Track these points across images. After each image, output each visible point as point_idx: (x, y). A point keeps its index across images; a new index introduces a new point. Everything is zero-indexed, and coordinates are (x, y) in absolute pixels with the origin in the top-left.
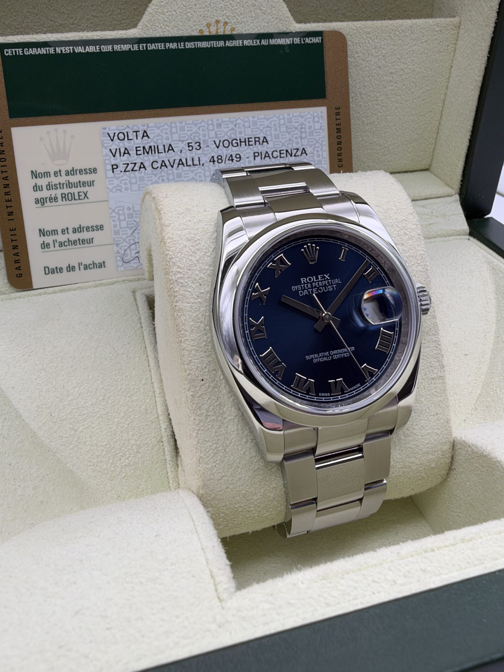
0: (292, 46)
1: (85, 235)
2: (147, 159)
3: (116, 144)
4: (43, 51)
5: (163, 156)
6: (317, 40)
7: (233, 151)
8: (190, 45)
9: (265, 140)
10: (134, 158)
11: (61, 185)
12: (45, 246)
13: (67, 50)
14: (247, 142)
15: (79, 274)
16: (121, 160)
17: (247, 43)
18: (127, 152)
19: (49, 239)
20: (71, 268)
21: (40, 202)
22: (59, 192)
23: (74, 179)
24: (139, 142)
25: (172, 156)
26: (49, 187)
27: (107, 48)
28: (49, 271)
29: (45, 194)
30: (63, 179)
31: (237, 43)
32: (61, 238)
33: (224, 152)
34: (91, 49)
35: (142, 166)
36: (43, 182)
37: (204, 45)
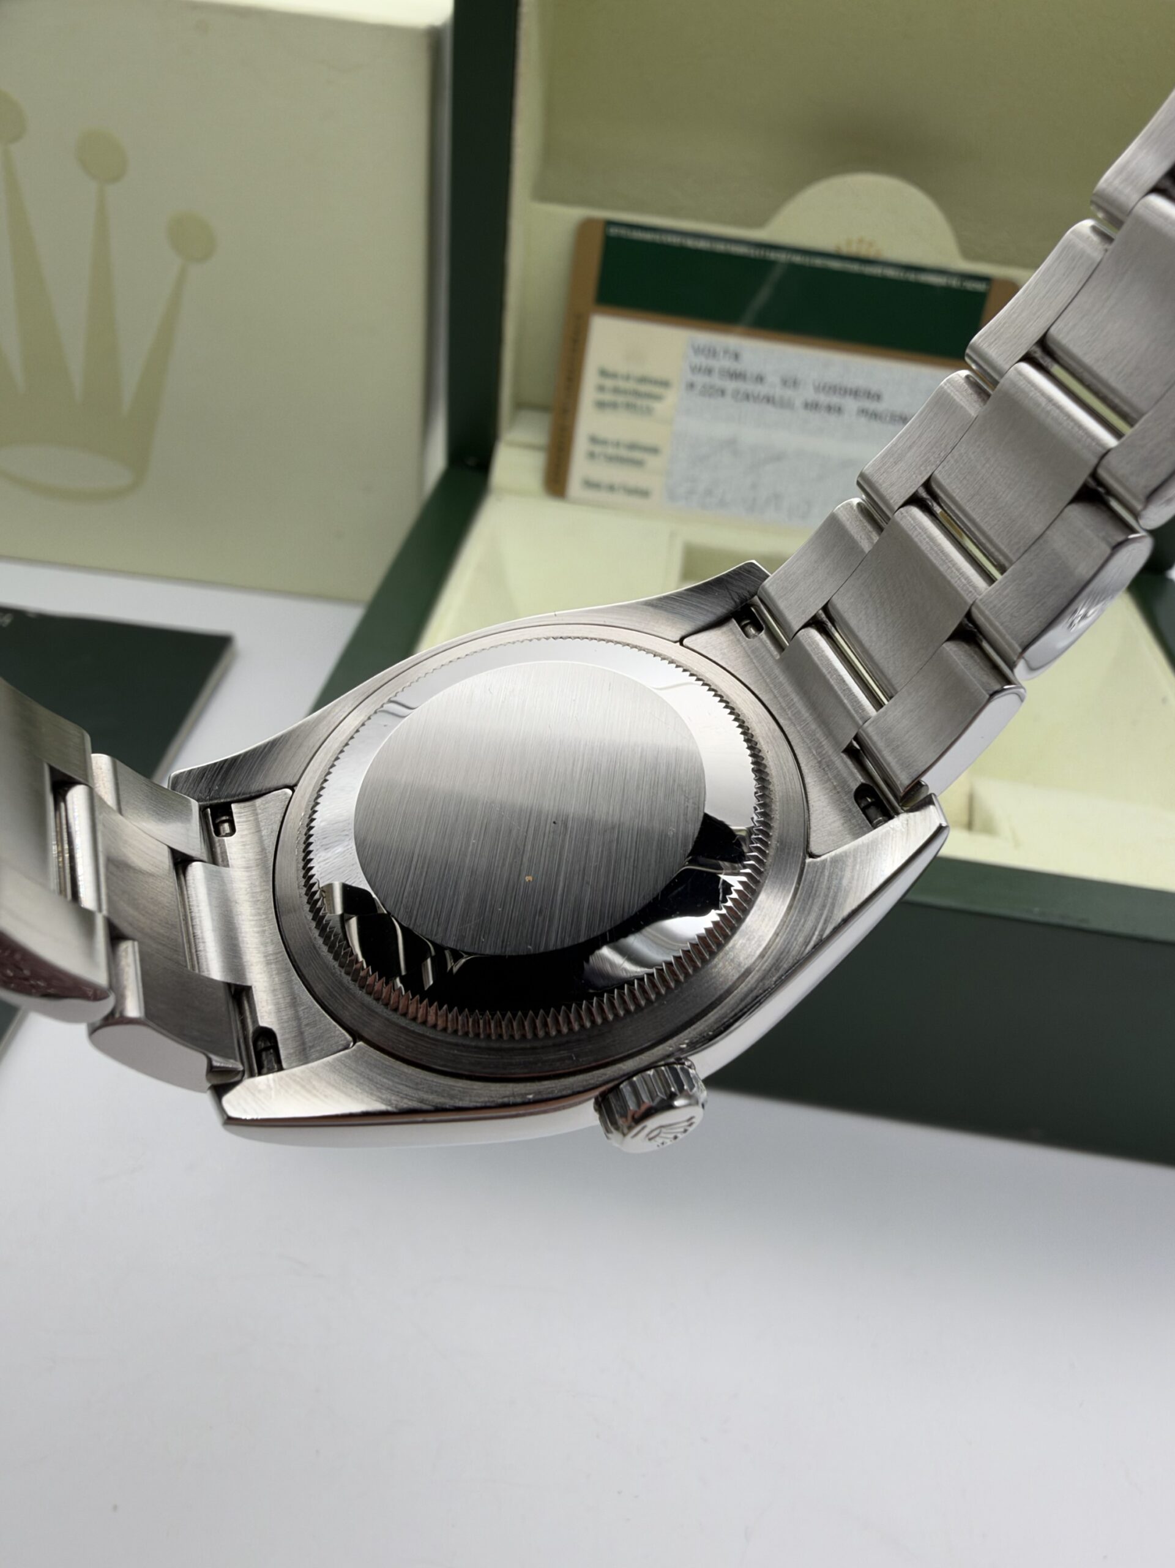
0: (947, 290)
1: (637, 455)
2: (731, 385)
3: (702, 361)
4: (648, 236)
5: (749, 387)
6: (980, 287)
7: (835, 400)
8: (818, 262)
9: (878, 397)
10: (716, 381)
11: (625, 392)
12: (592, 455)
13: (674, 240)
14: (855, 393)
15: (619, 498)
16: (701, 380)
17: (891, 273)
18: (709, 371)
19: (598, 449)
20: (611, 488)
21: (601, 405)
22: (620, 399)
23: (644, 388)
24: (727, 363)
25: (762, 390)
26: (616, 391)
27: (720, 247)
28: (590, 484)
29: (608, 397)
30: (631, 385)
31: (876, 271)
32: (611, 451)
33: (823, 399)
34: (703, 245)
35: (723, 392)
36: (609, 383)
37: (835, 265)
